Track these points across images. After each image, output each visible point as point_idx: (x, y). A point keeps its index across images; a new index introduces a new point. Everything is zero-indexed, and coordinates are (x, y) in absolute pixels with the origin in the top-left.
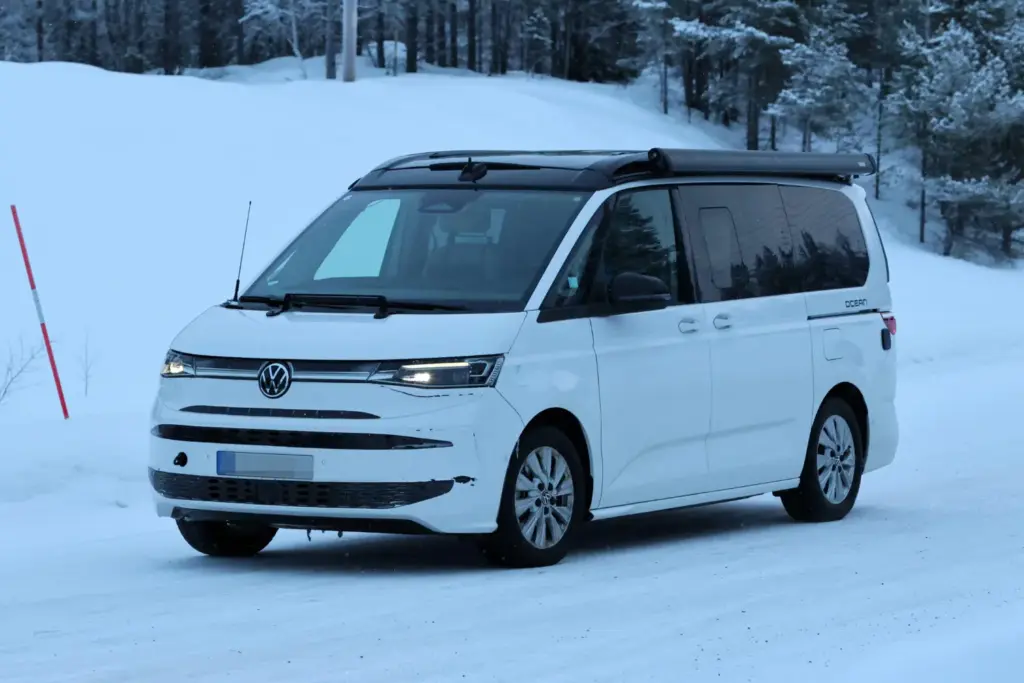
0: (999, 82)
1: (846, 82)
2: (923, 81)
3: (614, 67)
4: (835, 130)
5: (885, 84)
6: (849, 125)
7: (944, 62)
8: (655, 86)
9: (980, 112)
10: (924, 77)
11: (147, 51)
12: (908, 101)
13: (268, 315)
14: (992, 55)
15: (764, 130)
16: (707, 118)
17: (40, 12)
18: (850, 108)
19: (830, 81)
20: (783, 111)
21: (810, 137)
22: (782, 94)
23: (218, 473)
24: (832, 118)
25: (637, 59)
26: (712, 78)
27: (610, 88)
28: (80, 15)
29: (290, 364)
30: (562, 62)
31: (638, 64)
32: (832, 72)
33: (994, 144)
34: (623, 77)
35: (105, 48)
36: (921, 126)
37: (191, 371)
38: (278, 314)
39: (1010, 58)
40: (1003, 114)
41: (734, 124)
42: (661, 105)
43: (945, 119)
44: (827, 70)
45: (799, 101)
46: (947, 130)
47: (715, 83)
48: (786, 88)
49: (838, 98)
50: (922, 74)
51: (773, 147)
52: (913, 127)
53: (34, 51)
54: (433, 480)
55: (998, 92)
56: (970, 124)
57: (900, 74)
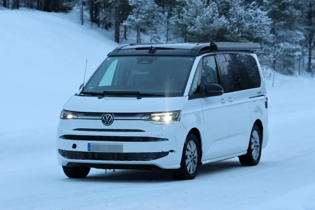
0: (214, 12)
1: (154, 12)
2: (185, 12)
3: (62, 6)
4: (150, 31)
5: (170, 13)
6: (155, 29)
7: (193, 4)
8: (78, 14)
9: (207, 24)
10: (185, 10)
12: (179, 20)
13: (99, 98)
14: (212, 1)
15: (122, 31)
16: (99, 26)
18: (156, 22)
19: (148, 12)
20: (129, 24)
21: (140, 34)
22: (129, 17)
23: (88, 150)
24: (149, 26)
25: (71, 3)
26: (101, 10)
27: (60, 14)
29: (113, 114)
30: (41, 4)
31: (72, 5)
32: (149, 8)
33: (213, 36)
34: (65, 10)
36: (184, 29)
37: (76, 117)
38: (102, 98)
39: (219, 2)
40: (216, 24)
41: (109, 29)
42: (81, 21)
43: (193, 27)
44: (147, 7)
45: (136, 20)
46: (194, 31)
47: (102, 13)
48: (130, 14)
49: (151, 18)
50: (184, 9)
51: (125, 38)
52: (181, 30)
54: (163, 152)
55: (214, 16)
56: (203, 29)
57: (175, 9)
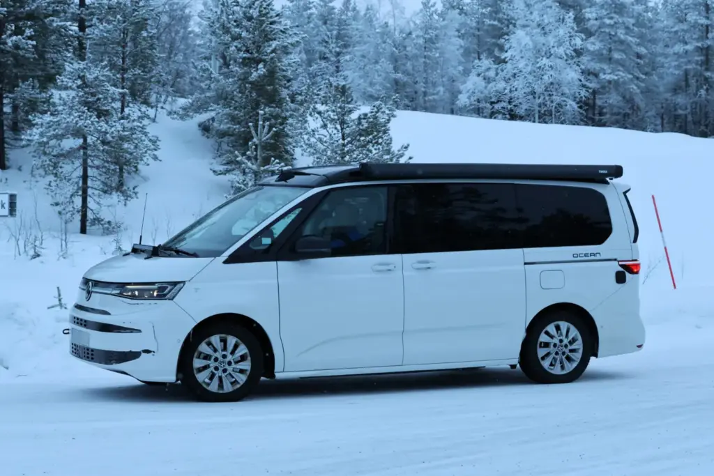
11: (709, 128)
17: (662, 111)
28: (680, 112)
35: (691, 126)
53: (659, 127)
